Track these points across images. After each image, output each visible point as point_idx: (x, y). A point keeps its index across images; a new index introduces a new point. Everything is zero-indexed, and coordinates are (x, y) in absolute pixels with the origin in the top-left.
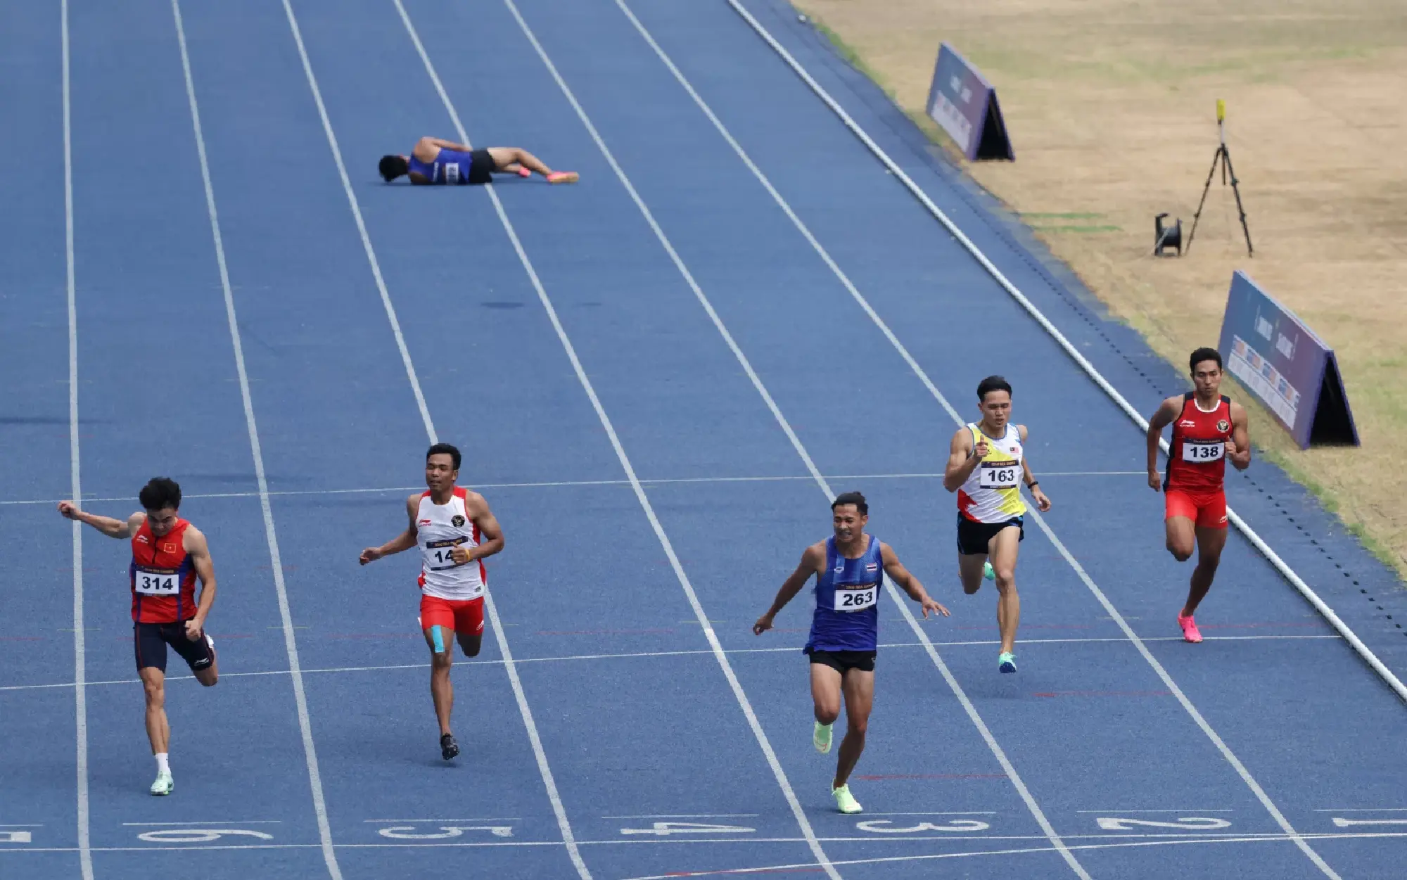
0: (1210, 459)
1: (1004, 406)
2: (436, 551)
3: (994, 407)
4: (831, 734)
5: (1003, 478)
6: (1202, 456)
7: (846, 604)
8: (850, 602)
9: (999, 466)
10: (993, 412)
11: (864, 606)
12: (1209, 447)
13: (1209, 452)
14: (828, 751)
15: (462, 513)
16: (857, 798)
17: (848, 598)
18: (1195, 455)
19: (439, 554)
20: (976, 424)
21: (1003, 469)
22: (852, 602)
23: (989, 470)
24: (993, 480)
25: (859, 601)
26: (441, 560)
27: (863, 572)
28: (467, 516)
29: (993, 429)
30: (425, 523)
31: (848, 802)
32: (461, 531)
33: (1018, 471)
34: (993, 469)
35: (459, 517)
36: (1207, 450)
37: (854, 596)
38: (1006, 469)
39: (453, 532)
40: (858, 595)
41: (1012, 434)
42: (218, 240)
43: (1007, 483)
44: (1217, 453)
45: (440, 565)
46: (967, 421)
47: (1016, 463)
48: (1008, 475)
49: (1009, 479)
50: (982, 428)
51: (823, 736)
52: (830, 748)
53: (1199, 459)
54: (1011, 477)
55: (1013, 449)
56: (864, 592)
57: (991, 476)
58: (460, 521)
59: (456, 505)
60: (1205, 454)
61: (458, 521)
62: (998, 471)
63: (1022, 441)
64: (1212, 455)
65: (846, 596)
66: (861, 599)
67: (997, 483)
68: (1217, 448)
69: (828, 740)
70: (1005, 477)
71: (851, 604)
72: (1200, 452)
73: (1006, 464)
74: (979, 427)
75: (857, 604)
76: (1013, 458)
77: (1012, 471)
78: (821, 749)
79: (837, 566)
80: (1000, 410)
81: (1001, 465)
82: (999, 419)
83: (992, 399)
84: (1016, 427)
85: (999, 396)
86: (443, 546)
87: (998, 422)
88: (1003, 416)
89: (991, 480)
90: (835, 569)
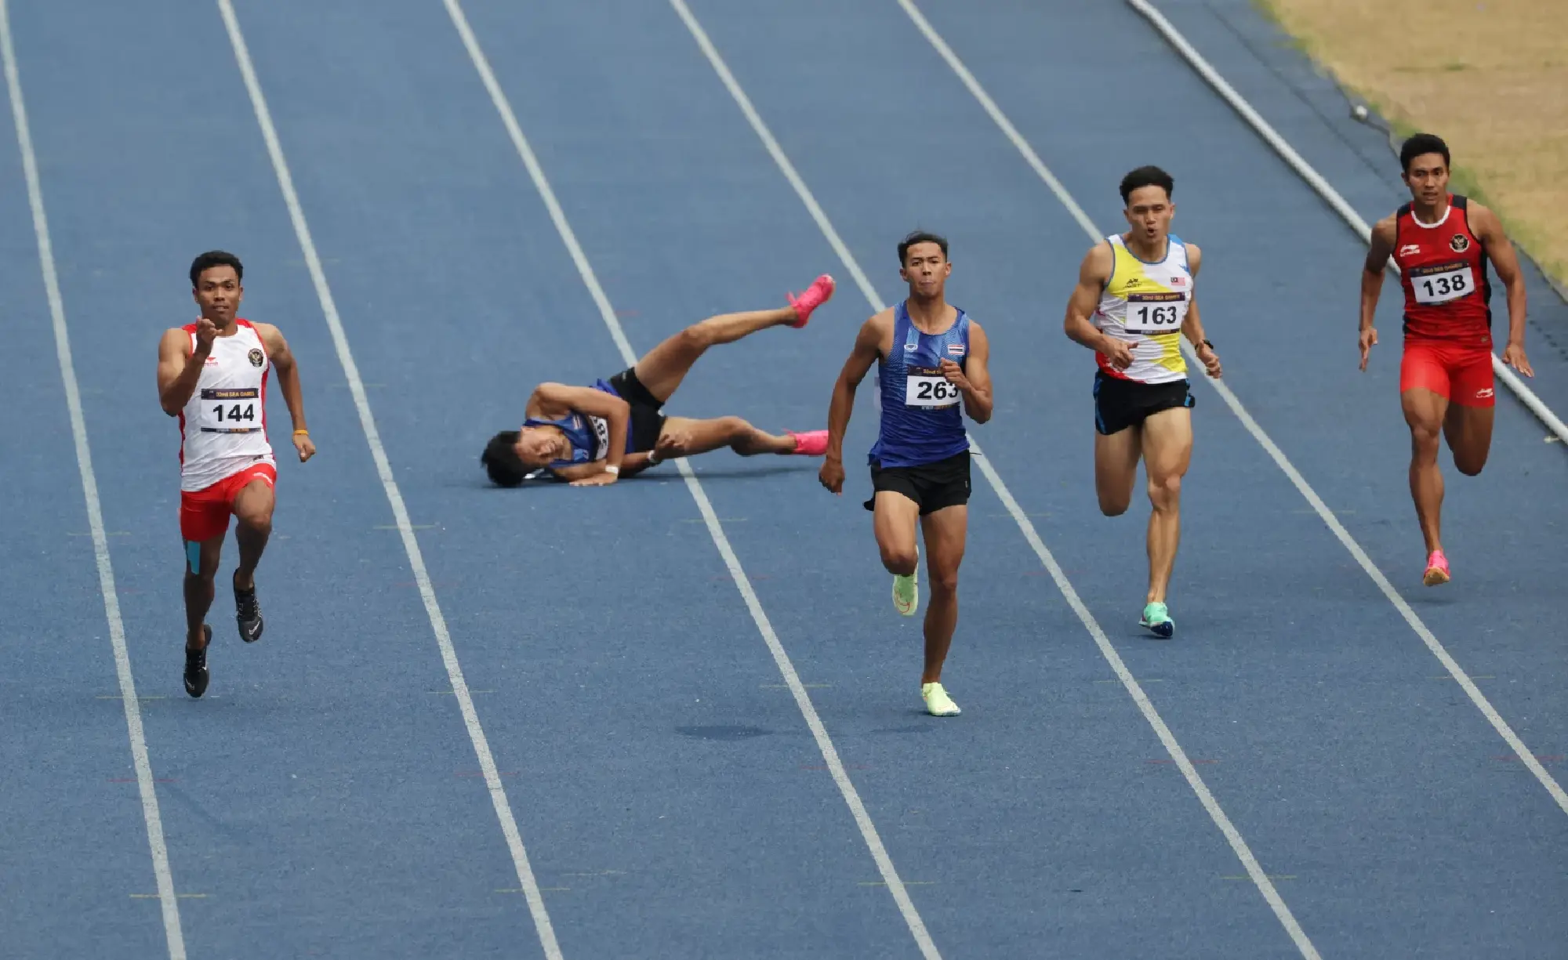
0: (1453, 295)
1: (1157, 208)
2: (216, 403)
3: (1143, 210)
4: (916, 588)
5: (1159, 319)
6: (1441, 292)
7: (921, 396)
8: (927, 394)
9: (1155, 300)
10: (1141, 218)
11: (947, 401)
12: (1448, 276)
13: (1450, 284)
14: (914, 611)
16: (952, 696)
17: (925, 387)
18: (1431, 293)
20: (1121, 238)
21: (1160, 304)
22: (931, 393)
23: (1140, 306)
24: (1145, 321)
25: (940, 394)
27: (944, 353)
29: (1146, 247)
31: (939, 699)
33: (1181, 308)
34: (1146, 304)
35: (256, 352)
36: (1445, 281)
37: (934, 386)
38: (1165, 305)
40: (938, 384)
41: (1176, 256)
42: (110, 596)
43: (1165, 326)
44: (1463, 285)
45: (216, 425)
46: (1106, 234)
47: (1181, 297)
48: (1168, 315)
49: (1169, 321)
50: (1130, 245)
51: (906, 593)
52: (916, 607)
53: (1438, 298)
54: (1171, 318)
55: (1175, 280)
57: (1141, 315)
58: (259, 357)
60: (1444, 289)
61: (255, 357)
62: (1151, 307)
63: (1192, 269)
64: (1456, 288)
65: (921, 385)
66: (942, 389)
67: (1150, 326)
68: (1461, 277)
69: (912, 597)
70: (1163, 317)
71: (930, 397)
72: (1437, 287)
73: (1165, 297)
74: (1126, 242)
75: (939, 398)
76: (1175, 289)
77: (1174, 308)
78: (902, 609)
79: (908, 340)
80: (1151, 216)
81: (1158, 298)
82: (1151, 231)
83: (1140, 198)
84: (1183, 246)
85: (1151, 194)
86: (229, 398)
87: (1151, 234)
88: (1157, 226)
89: (1141, 321)
90: (905, 347)
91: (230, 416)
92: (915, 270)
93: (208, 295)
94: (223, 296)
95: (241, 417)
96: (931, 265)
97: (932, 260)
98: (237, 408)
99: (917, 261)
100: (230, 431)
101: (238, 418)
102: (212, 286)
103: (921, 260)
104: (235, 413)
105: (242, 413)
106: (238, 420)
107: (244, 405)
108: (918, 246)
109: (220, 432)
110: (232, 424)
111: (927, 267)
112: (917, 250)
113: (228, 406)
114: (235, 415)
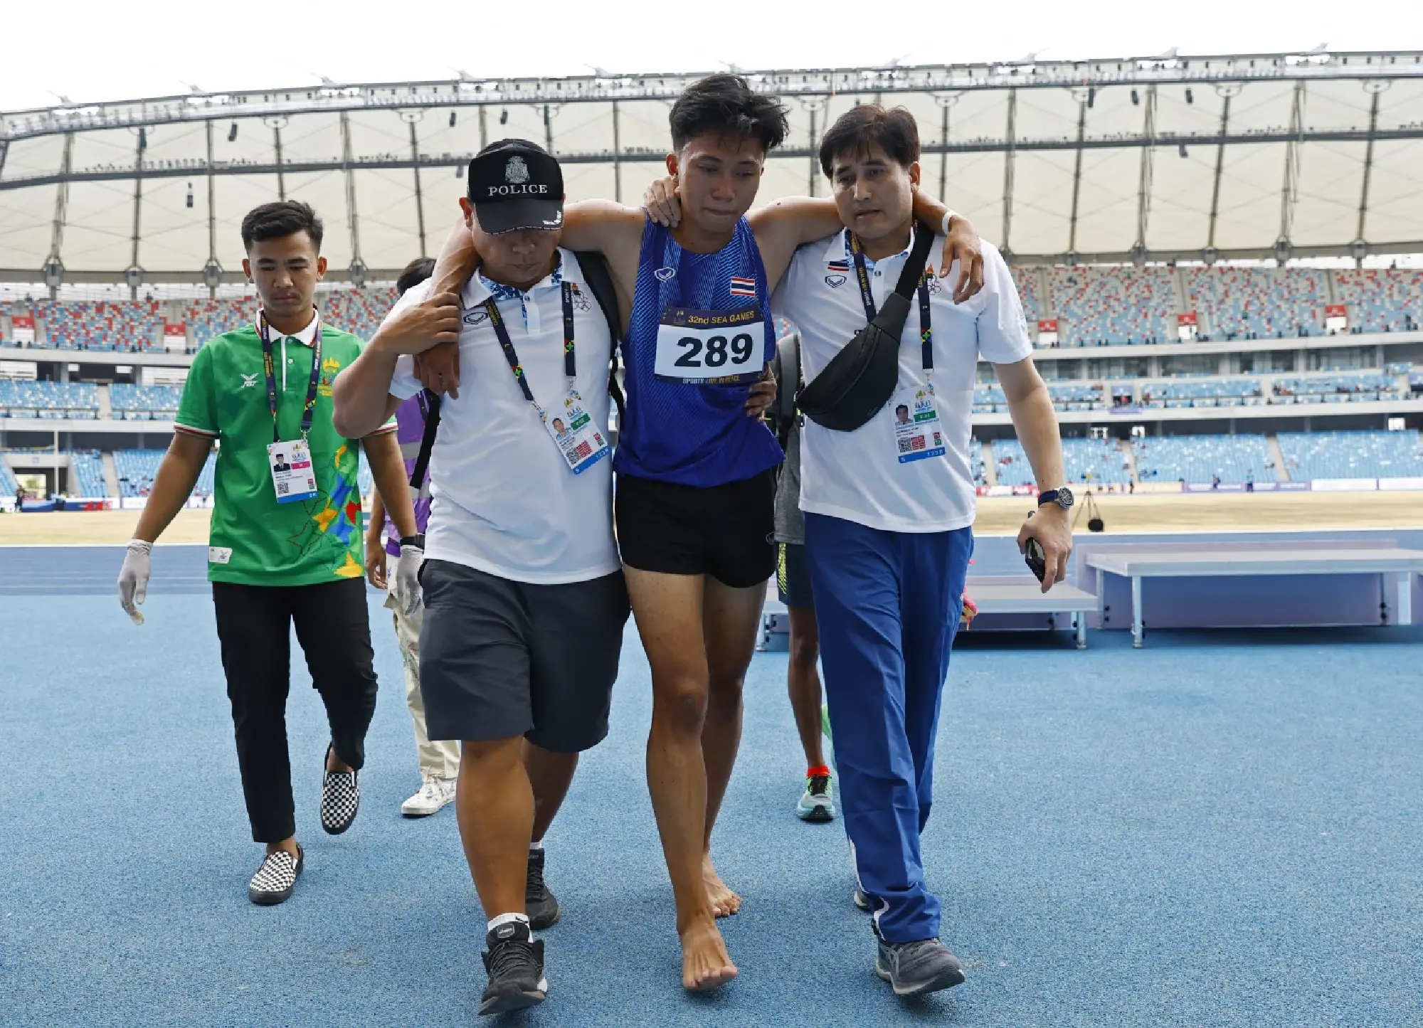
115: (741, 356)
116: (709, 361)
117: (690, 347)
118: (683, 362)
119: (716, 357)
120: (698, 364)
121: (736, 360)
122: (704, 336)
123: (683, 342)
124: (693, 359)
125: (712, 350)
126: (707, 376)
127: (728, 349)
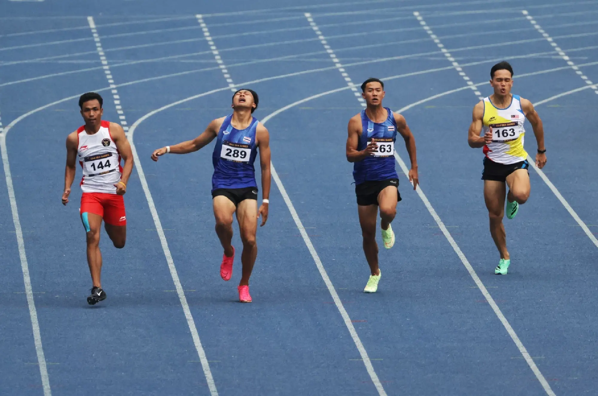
2: (91, 163)
5: (505, 135)
9: (502, 127)
11: (386, 154)
15: (108, 136)
19: (93, 165)
20: (489, 99)
21: (505, 128)
23: (496, 130)
24: (499, 136)
26: (95, 169)
27: (386, 131)
28: (111, 138)
30: (84, 148)
32: (108, 149)
34: (498, 129)
35: (106, 140)
38: (508, 128)
39: (102, 149)
40: (381, 146)
41: (516, 104)
43: (509, 138)
45: (94, 172)
47: (517, 123)
48: (510, 133)
49: (510, 135)
54: (512, 134)
55: (514, 116)
56: (386, 144)
57: (497, 134)
58: (107, 142)
59: (103, 132)
61: (106, 142)
62: (501, 130)
63: (524, 110)
66: (384, 148)
67: (502, 138)
70: (508, 134)
73: (507, 125)
74: (491, 100)
75: (381, 151)
76: (514, 120)
77: (513, 130)
79: (369, 127)
80: (504, 83)
81: (503, 125)
82: (504, 90)
83: (500, 74)
84: (519, 100)
85: (503, 73)
86: (96, 159)
87: (503, 91)
88: (506, 88)
89: (497, 136)
90: (368, 130)
91: (98, 167)
92: (370, 94)
93: (86, 114)
94: (93, 115)
95: (103, 167)
96: (377, 92)
97: (377, 90)
98: (101, 163)
99: (370, 90)
100: (100, 174)
101: (102, 167)
102: (88, 110)
103: (373, 89)
104: (100, 166)
105: (104, 165)
106: (102, 168)
107: (104, 161)
108: (371, 83)
109: (96, 175)
110: (100, 171)
111: (375, 93)
112: (371, 85)
113: (97, 162)
114: (101, 166)
115: (243, 156)
116: (234, 155)
117: (229, 151)
118: (227, 155)
119: (236, 155)
120: (230, 156)
121: (241, 157)
122: (233, 149)
123: (228, 149)
124: (230, 154)
125: (235, 153)
126: (233, 159)
127: (239, 154)
